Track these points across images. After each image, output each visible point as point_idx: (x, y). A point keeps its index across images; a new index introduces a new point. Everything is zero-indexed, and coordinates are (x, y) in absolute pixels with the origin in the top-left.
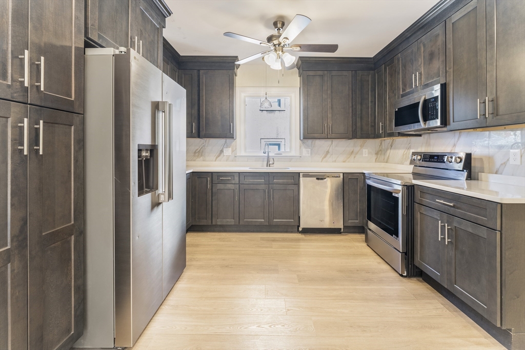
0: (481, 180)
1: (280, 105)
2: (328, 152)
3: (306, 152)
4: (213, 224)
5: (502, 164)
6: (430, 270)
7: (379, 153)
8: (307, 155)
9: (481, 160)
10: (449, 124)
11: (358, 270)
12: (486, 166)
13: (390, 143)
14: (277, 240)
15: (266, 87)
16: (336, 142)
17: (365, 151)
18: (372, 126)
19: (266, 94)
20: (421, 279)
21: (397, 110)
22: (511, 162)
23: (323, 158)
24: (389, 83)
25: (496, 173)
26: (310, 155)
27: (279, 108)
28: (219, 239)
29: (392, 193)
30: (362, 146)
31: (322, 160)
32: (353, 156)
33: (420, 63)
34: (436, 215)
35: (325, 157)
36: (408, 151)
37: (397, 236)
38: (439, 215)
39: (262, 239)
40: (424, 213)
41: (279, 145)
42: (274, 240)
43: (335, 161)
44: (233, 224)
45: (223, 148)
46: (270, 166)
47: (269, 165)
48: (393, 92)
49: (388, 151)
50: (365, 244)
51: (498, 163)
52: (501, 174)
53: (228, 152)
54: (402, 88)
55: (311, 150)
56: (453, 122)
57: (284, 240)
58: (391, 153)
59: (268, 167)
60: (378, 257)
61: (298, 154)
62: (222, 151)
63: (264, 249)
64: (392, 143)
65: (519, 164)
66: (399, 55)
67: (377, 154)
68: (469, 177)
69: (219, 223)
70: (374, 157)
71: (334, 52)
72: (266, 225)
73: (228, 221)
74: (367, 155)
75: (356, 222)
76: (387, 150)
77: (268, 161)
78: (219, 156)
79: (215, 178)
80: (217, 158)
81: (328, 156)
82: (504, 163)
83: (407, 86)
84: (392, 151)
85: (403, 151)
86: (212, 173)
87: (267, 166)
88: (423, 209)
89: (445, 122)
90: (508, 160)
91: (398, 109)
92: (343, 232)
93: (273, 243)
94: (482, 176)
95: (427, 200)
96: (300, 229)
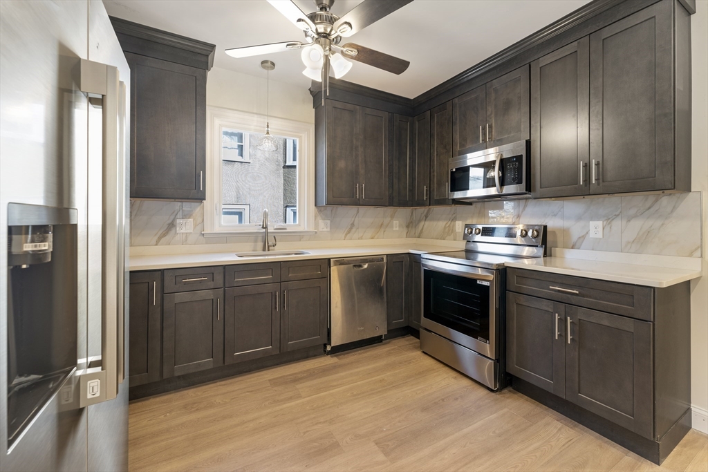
0: (555, 257)
1: (241, 154)
2: (353, 225)
3: (323, 226)
4: (165, 377)
5: (580, 238)
6: (537, 378)
7: (411, 225)
8: (325, 229)
9: (554, 232)
10: (535, 191)
11: (443, 400)
12: (560, 239)
13: (425, 213)
14: (301, 379)
15: (268, 116)
16: (362, 209)
17: (396, 223)
18: (410, 190)
19: (268, 126)
20: (511, 389)
21: (454, 170)
22: (592, 235)
23: (346, 235)
24: (437, 135)
25: (573, 248)
26: (329, 229)
27: (240, 159)
28: (185, 407)
29: (476, 280)
30: (392, 217)
31: (345, 237)
32: (382, 230)
33: (489, 113)
34: (546, 306)
35: (349, 232)
36: (453, 223)
37: (486, 337)
38: (552, 306)
39: (274, 382)
40: (524, 304)
41: (240, 214)
42: (296, 380)
43: (361, 238)
44: (211, 366)
45: (174, 220)
46: (269, 250)
47: (268, 247)
48: (445, 147)
49: (422, 223)
50: (418, 353)
51: (575, 237)
52: (579, 248)
53: (186, 227)
54: (460, 143)
55: (331, 222)
56: (541, 188)
57: (311, 375)
58: (427, 225)
59: (267, 252)
60: (447, 368)
61: (312, 229)
62: (172, 225)
63: (288, 405)
64: (427, 213)
65: (602, 237)
66: (456, 100)
67: (408, 227)
68: (545, 255)
69: (177, 374)
70: (405, 231)
71: (398, 74)
72: (276, 355)
73: (199, 364)
74: (397, 229)
75: (400, 322)
76: (420, 221)
77: (265, 242)
78: (164, 235)
79: (169, 280)
80: (160, 238)
81: (354, 230)
82: (583, 236)
83: (468, 141)
84: (427, 223)
85: (445, 223)
86: (162, 271)
87: (264, 250)
88: (522, 300)
89: (529, 188)
90: (587, 233)
91: (456, 169)
92: (385, 339)
93: (298, 386)
94: (557, 251)
95: (530, 287)
96: (329, 348)
